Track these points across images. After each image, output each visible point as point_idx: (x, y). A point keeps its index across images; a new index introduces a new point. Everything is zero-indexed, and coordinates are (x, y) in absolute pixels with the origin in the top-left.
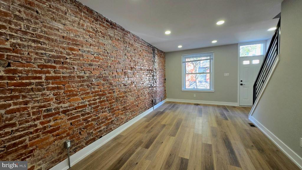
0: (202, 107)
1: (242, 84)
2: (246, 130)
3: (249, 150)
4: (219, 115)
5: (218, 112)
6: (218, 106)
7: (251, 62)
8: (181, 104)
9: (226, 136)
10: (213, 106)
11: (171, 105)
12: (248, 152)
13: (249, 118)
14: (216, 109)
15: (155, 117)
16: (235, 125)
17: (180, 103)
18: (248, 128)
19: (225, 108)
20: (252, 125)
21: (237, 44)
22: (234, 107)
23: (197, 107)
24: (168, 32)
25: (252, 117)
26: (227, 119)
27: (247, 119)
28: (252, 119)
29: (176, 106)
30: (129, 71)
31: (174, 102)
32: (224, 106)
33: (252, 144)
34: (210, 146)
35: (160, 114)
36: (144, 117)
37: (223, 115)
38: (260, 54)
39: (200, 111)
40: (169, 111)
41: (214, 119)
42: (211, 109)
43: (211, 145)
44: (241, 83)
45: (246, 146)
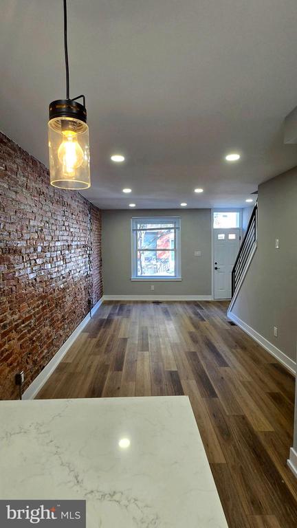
0: (166, 306)
1: (216, 268)
2: (227, 330)
3: (234, 351)
4: (193, 316)
5: (190, 311)
6: (188, 303)
7: (227, 237)
8: (132, 305)
9: (208, 340)
10: (180, 302)
11: (117, 307)
12: (232, 352)
13: (228, 316)
14: (186, 306)
15: (102, 330)
16: (215, 326)
17: (130, 302)
18: (228, 327)
19: (196, 304)
20: (232, 324)
21: (210, 209)
22: (208, 302)
23: (159, 307)
24: (127, 191)
25: (232, 313)
26: (203, 320)
27: (225, 317)
28: (232, 316)
29: (126, 308)
30: (67, 252)
31: (118, 302)
32: (195, 302)
33: (235, 344)
34: (194, 354)
35: (106, 323)
36: (84, 331)
37: (197, 314)
38: (235, 227)
39: (166, 312)
40: (120, 317)
41: (188, 321)
42: (179, 309)
43: (195, 352)
44: (216, 266)
45: (230, 347)
